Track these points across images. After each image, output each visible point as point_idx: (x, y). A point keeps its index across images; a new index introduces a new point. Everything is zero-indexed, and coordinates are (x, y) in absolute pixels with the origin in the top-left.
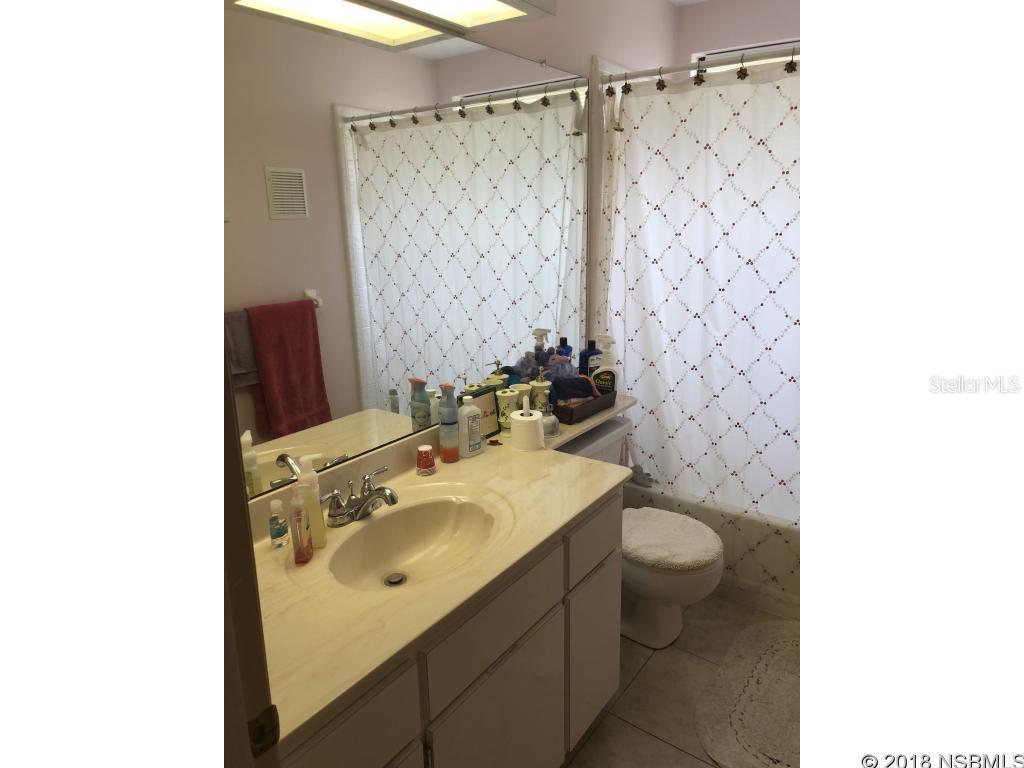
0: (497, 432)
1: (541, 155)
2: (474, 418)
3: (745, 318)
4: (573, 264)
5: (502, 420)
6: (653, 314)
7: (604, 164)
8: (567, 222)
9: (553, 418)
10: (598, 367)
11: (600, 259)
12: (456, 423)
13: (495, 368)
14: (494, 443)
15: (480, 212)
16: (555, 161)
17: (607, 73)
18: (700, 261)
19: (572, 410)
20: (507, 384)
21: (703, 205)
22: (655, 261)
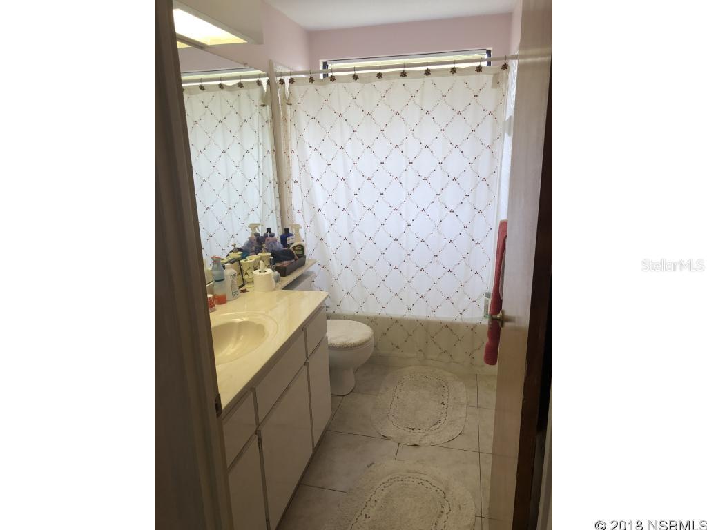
0: (243, 285)
1: (240, 117)
2: (233, 276)
3: (369, 209)
4: (267, 183)
5: (246, 277)
6: (319, 210)
7: (282, 124)
8: (261, 158)
9: (276, 273)
10: (292, 244)
11: (285, 180)
12: (224, 279)
13: (232, 248)
14: (244, 291)
15: (201, 152)
16: (249, 121)
17: (279, 71)
18: (343, 179)
19: (285, 268)
20: (243, 257)
21: (342, 148)
22: (317, 180)
